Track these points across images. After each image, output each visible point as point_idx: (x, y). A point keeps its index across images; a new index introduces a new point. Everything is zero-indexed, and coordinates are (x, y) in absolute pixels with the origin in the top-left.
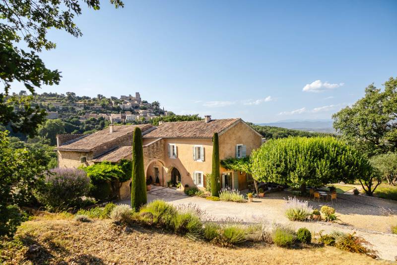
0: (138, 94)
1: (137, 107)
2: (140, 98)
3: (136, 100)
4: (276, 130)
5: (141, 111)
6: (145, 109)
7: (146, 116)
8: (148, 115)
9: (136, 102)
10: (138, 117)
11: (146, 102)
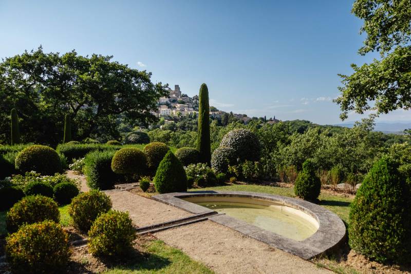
0: (177, 87)
1: (174, 101)
2: (181, 92)
3: (175, 93)
4: (339, 129)
5: (179, 105)
6: (183, 103)
7: (184, 111)
8: (186, 110)
9: (174, 95)
10: (174, 111)
11: (186, 96)
